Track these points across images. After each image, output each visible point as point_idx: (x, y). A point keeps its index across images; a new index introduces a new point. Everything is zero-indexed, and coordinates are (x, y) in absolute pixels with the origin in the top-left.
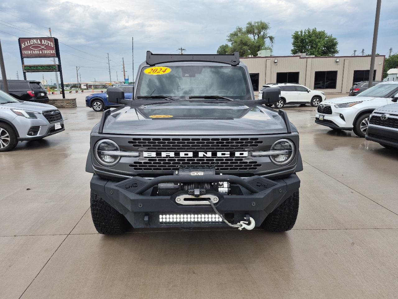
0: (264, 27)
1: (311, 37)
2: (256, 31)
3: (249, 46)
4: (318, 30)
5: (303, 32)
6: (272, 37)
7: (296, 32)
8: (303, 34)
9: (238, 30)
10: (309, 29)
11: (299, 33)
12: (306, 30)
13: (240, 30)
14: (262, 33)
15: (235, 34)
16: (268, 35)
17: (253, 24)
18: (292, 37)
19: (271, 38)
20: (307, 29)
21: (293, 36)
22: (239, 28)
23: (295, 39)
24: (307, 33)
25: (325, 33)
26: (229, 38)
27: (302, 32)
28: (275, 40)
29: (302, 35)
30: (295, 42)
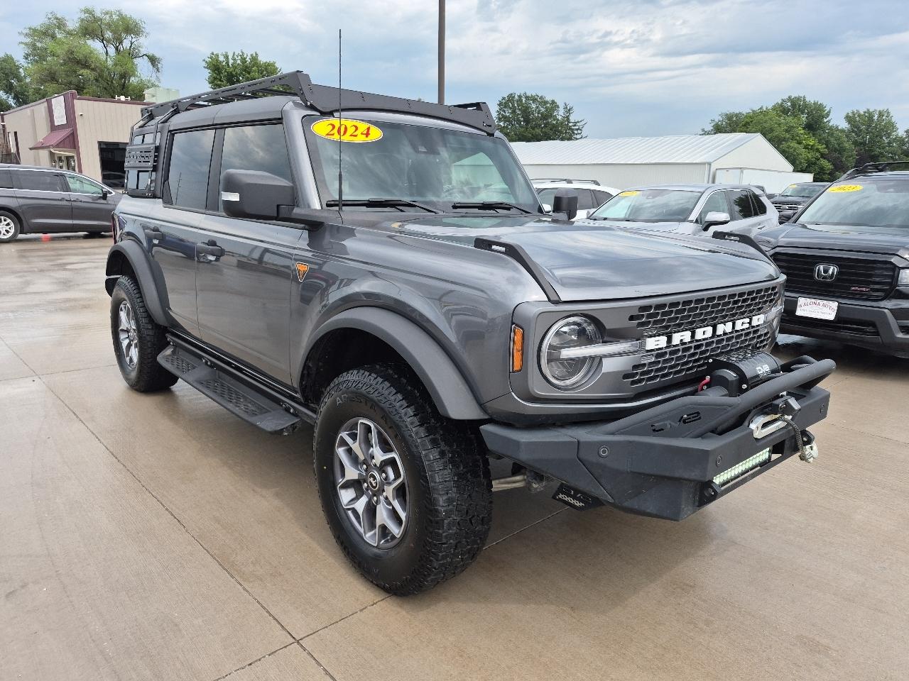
0: (130, 28)
1: (249, 73)
2: (108, 35)
3: (93, 70)
4: (263, 59)
5: (230, 57)
6: (153, 56)
7: (213, 54)
8: (231, 62)
9: (55, 21)
10: (243, 53)
11: (221, 58)
12: (236, 54)
13: (60, 24)
14: (126, 44)
15: (46, 33)
16: (143, 51)
17: (98, 14)
18: (204, 64)
19: (153, 60)
20: (238, 52)
21: (206, 62)
22: (57, 19)
23: (213, 71)
24: (239, 62)
25: (277, 69)
26: (28, 40)
27: (227, 57)
28: (163, 65)
29: (228, 65)
30: (215, 78)
